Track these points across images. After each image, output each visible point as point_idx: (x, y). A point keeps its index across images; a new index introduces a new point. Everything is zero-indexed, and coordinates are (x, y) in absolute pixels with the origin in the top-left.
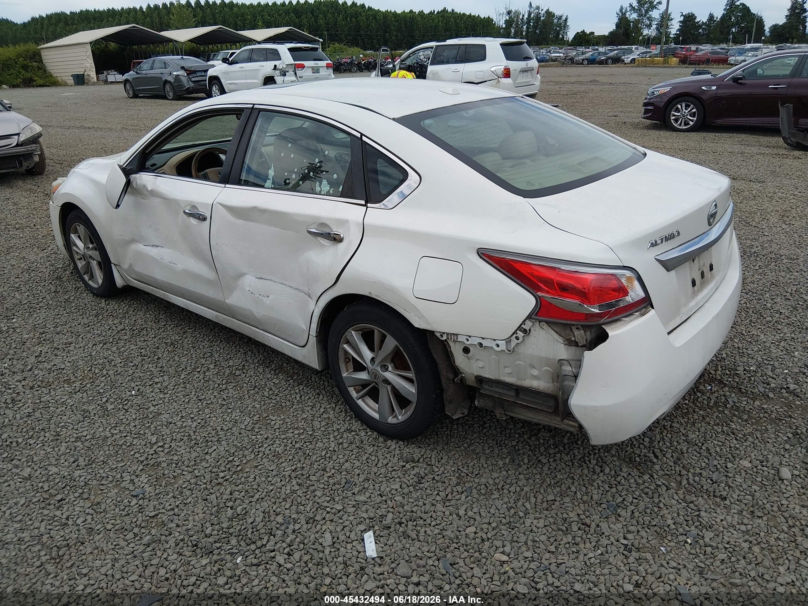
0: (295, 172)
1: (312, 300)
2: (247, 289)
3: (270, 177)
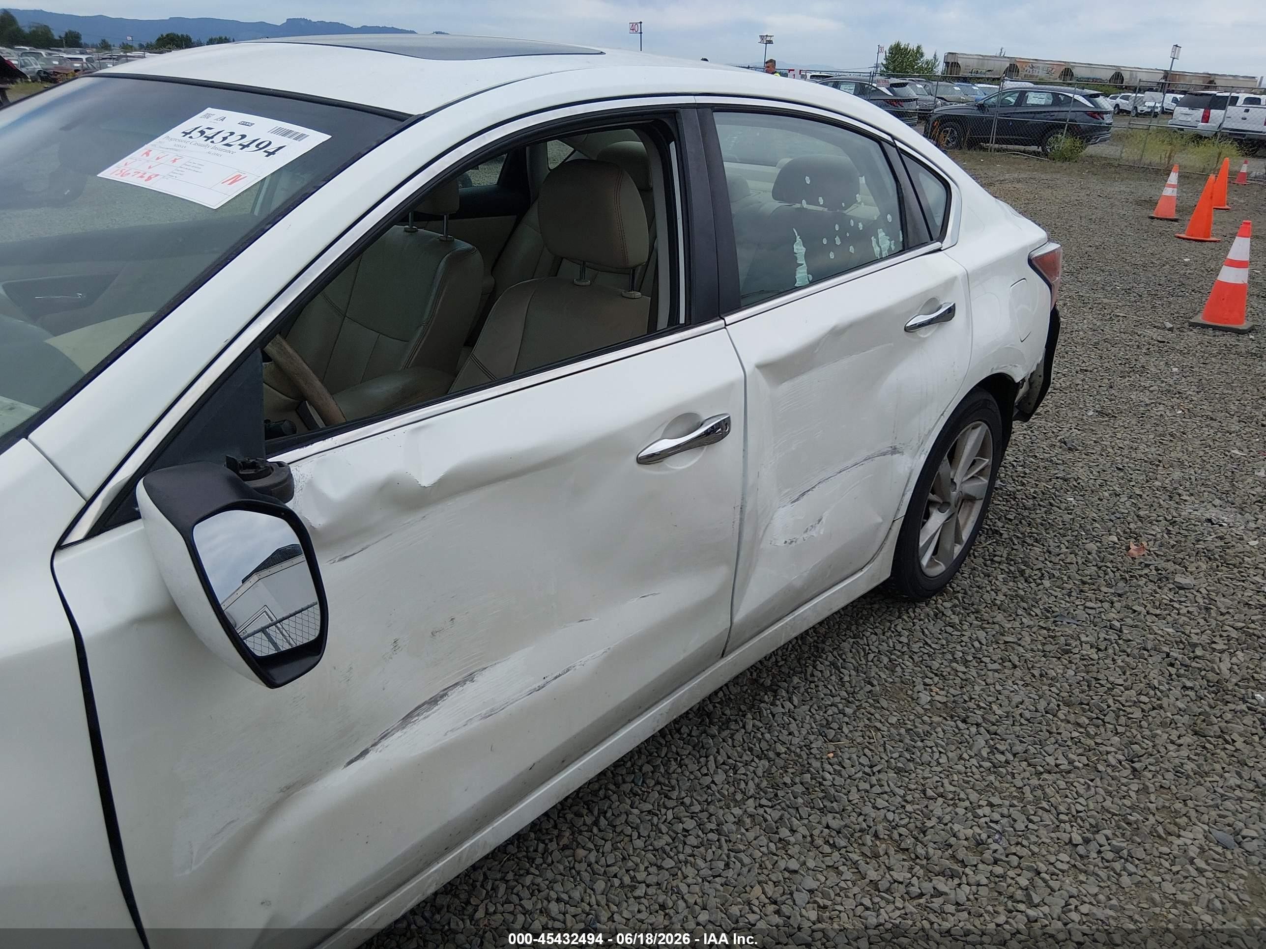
1: (902, 453)
2: (780, 543)
3: (801, 260)
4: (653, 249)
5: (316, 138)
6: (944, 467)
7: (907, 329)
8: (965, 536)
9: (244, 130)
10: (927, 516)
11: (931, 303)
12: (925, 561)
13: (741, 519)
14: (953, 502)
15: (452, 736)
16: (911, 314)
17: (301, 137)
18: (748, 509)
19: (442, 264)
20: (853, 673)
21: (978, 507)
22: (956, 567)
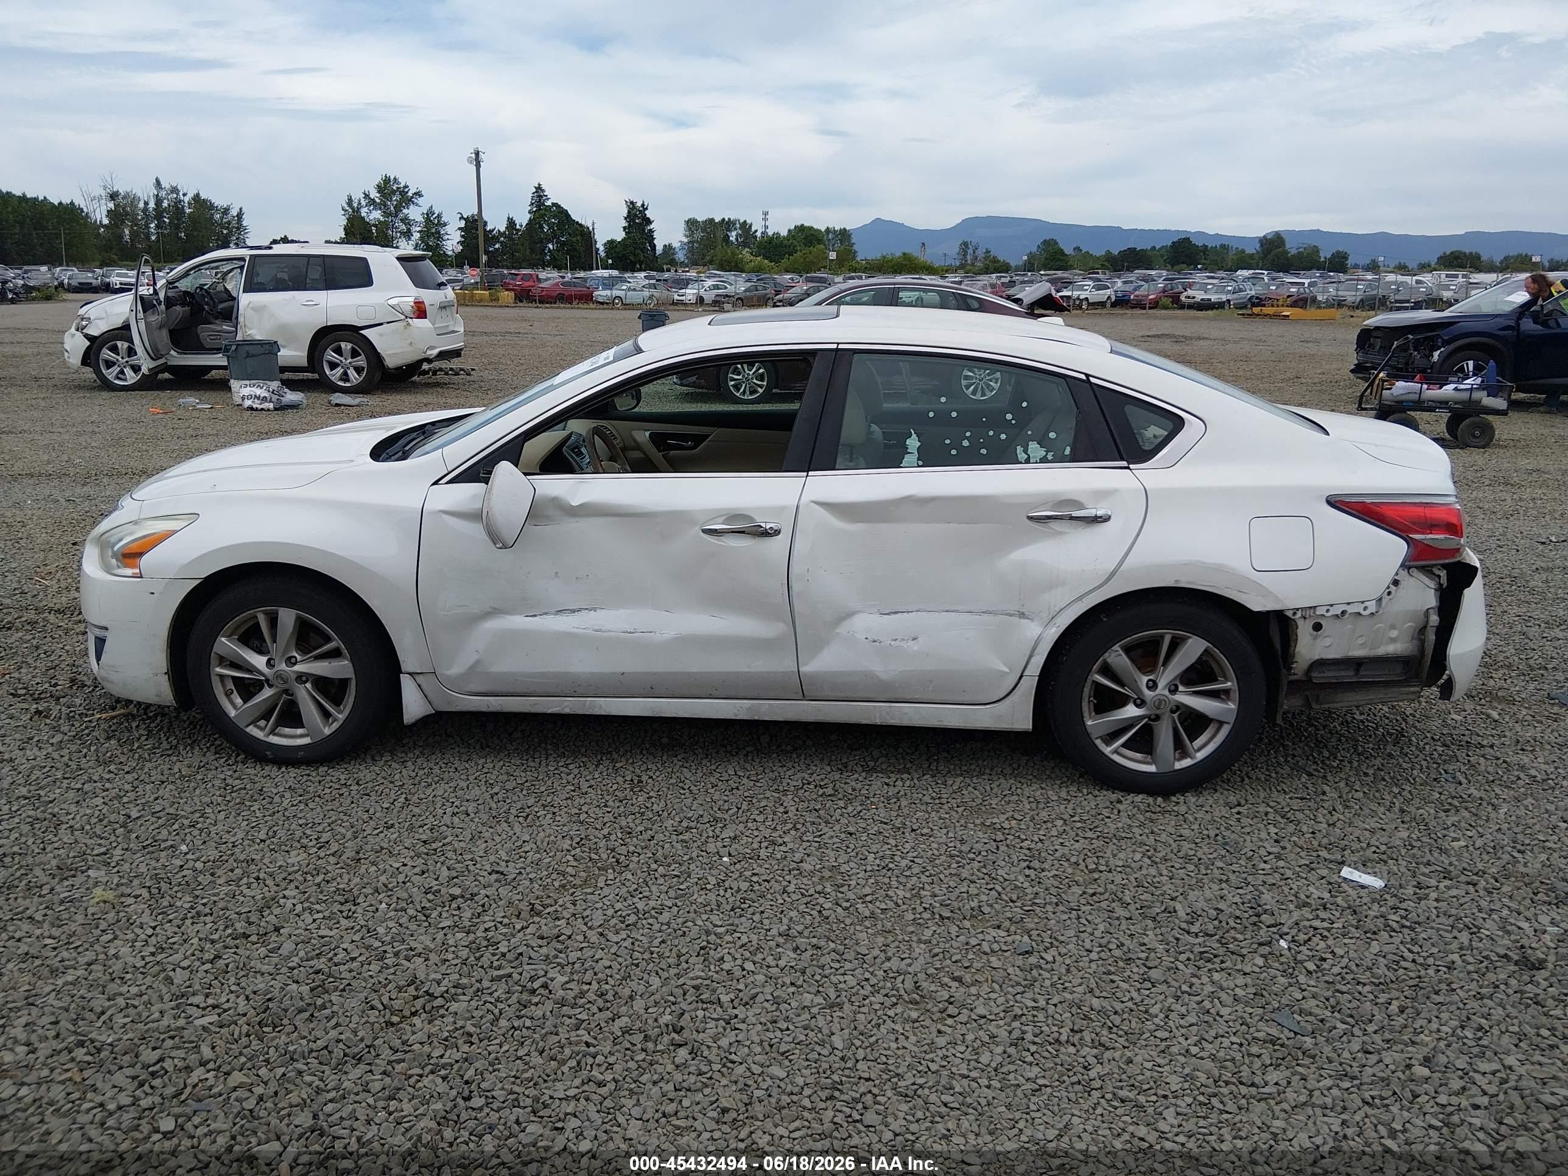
0: (967, 438)
1: (1032, 620)
2: (861, 637)
3: (912, 450)
6: (1117, 657)
7: (1030, 518)
11: (1070, 504)
12: (1108, 745)
13: (790, 595)
14: (1149, 702)
15: (576, 630)
16: (1037, 507)
18: (796, 589)
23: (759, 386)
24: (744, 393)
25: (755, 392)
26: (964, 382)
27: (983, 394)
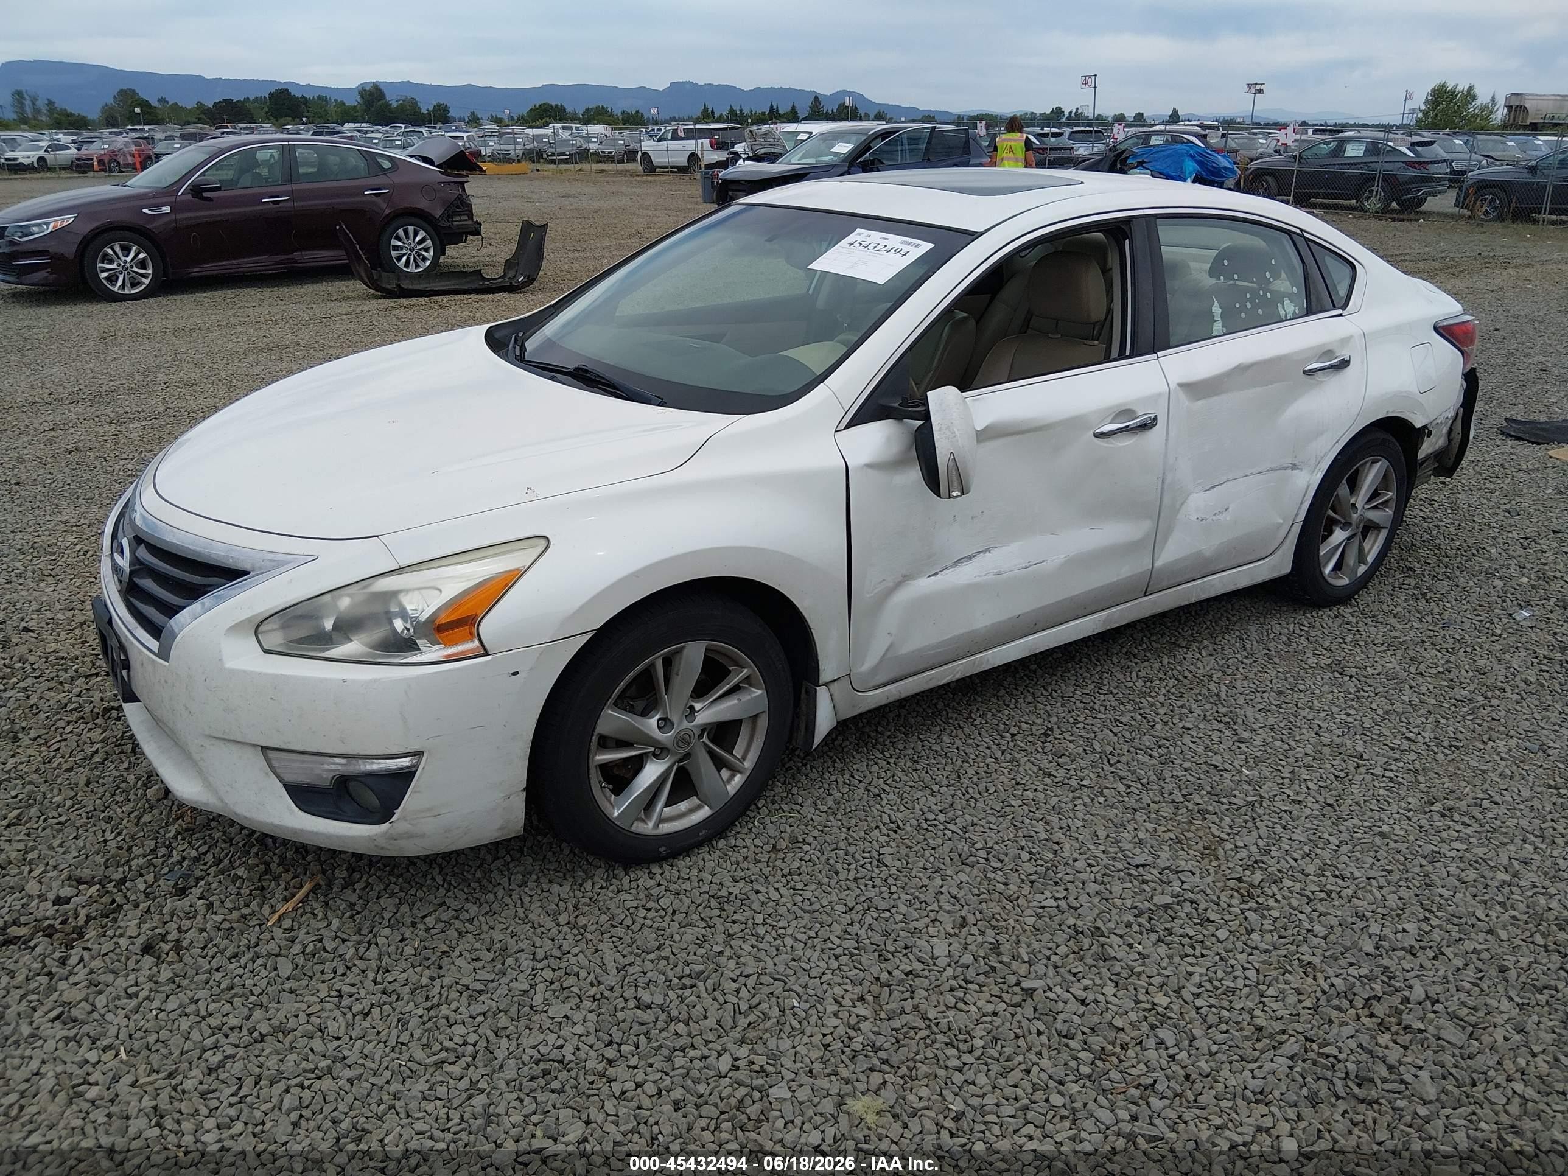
0: (1248, 300)
1: (1301, 469)
2: (1194, 518)
3: (1218, 317)
4: (1110, 311)
5: (926, 246)
6: (1343, 489)
7: (1305, 372)
8: (1370, 559)
9: (885, 242)
10: (1331, 533)
11: (1328, 353)
12: (1327, 570)
13: (1162, 488)
14: (1354, 524)
15: (978, 579)
16: (1309, 360)
17: (918, 246)
18: (1168, 481)
19: (947, 328)
20: (1255, 643)
21: (1383, 534)
22: (1362, 584)
23: (145, 276)
24: (123, 286)
25: (139, 284)
26: (394, 254)
27: (417, 266)
